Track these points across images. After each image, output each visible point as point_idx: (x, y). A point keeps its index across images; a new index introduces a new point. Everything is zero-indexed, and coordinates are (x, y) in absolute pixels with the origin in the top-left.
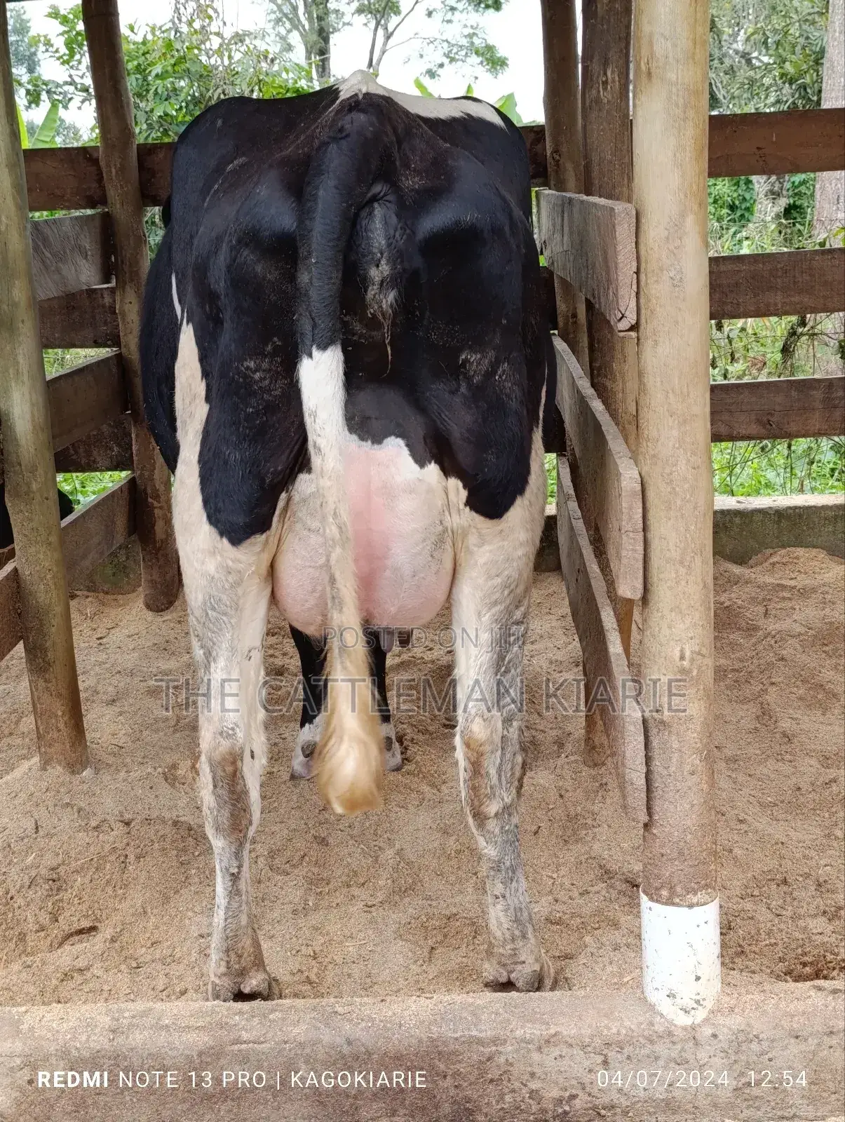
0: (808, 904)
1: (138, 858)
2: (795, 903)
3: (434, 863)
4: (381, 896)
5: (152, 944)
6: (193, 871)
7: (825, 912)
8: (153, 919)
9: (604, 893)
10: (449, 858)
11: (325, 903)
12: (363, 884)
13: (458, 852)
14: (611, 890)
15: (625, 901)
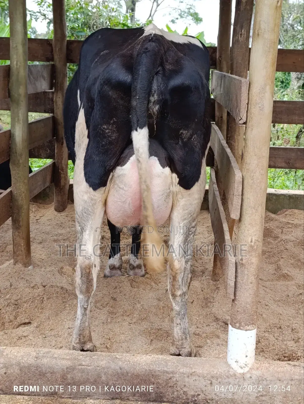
0: (288, 336)
1: (48, 299)
2: (283, 335)
4: (134, 320)
5: (51, 330)
6: (68, 305)
7: (294, 339)
8: (52, 321)
9: (215, 325)
10: (160, 309)
11: (114, 320)
12: (128, 315)
13: (163, 307)
14: (218, 325)
15: (223, 329)
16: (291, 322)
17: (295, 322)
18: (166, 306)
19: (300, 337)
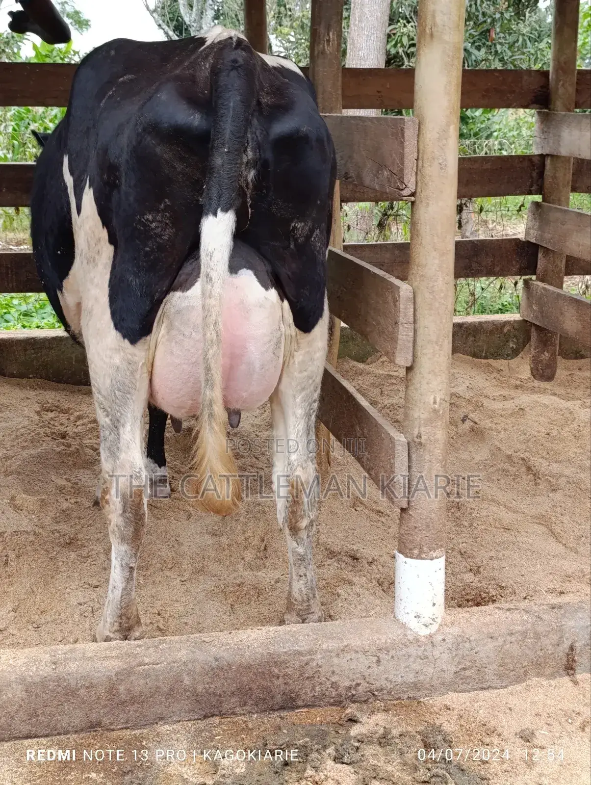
0: (459, 565)
1: (18, 557)
2: (451, 565)
3: (213, 554)
4: (187, 576)
5: (42, 612)
6: (61, 564)
7: (471, 570)
8: (39, 597)
9: (336, 564)
10: (224, 550)
11: (151, 580)
12: (171, 568)
13: (229, 545)
14: (340, 563)
15: (350, 568)
16: (454, 541)
17: (460, 541)
18: (233, 542)
19: (480, 564)
